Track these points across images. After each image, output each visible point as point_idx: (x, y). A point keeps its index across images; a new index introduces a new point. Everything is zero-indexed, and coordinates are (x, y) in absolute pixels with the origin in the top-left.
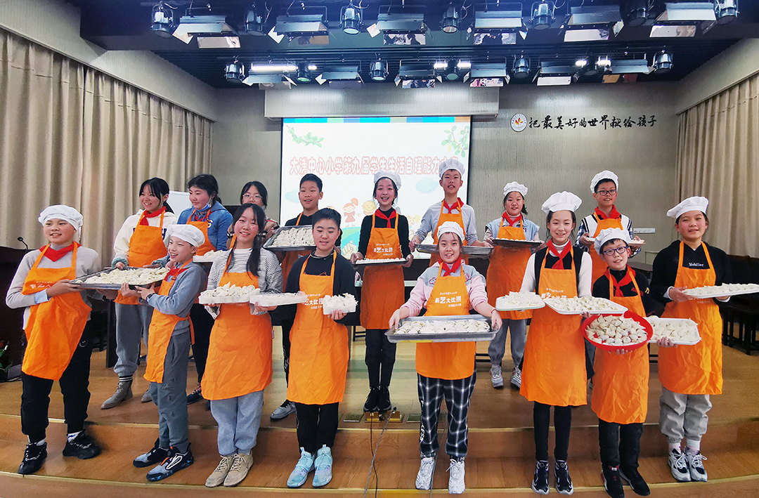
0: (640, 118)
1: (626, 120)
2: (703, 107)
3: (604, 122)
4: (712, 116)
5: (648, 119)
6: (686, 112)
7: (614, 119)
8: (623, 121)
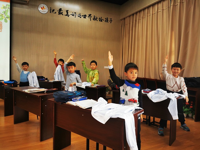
0: (106, 18)
1: (100, 18)
2: (132, 17)
3: (90, 17)
4: (136, 21)
5: (109, 20)
6: (124, 19)
7: (94, 17)
8: (98, 18)
